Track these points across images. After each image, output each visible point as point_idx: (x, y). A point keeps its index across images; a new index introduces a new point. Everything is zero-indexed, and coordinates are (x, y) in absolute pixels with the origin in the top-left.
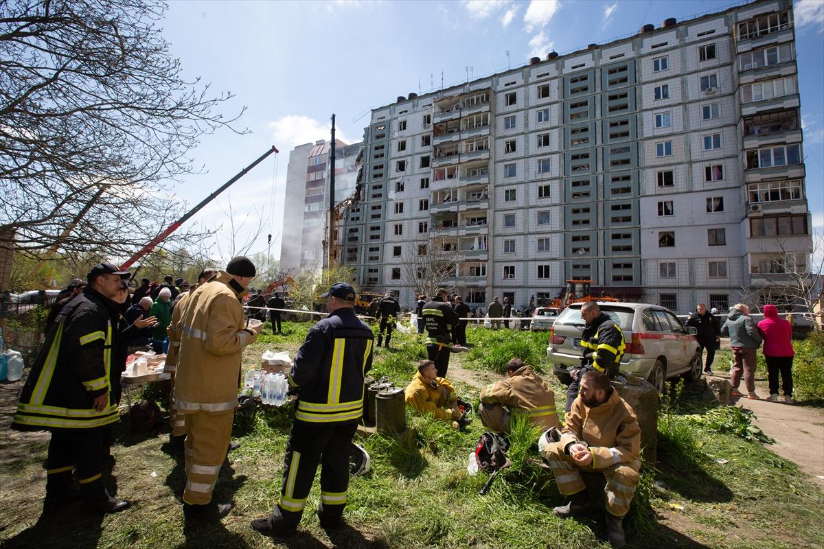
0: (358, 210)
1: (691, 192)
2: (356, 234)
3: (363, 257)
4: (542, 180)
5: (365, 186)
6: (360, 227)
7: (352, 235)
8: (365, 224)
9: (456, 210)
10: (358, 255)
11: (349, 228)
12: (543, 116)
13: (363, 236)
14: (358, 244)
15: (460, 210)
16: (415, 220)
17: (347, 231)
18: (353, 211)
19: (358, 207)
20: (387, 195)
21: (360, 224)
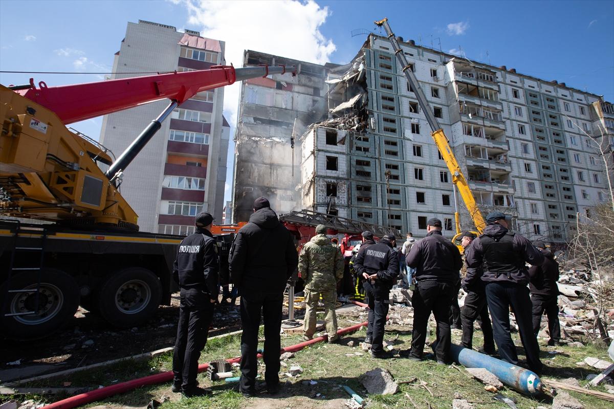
0: (366, 140)
1: (591, 187)
2: (367, 169)
3: (380, 199)
4: (526, 159)
5: (373, 114)
6: (372, 161)
7: (361, 169)
8: (378, 159)
9: (488, 167)
10: (373, 196)
11: (355, 158)
12: (518, 111)
13: (377, 173)
14: (371, 181)
15: (491, 168)
16: (436, 168)
17: (354, 163)
18: (360, 139)
19: (367, 136)
20: (402, 133)
21: (371, 158)
